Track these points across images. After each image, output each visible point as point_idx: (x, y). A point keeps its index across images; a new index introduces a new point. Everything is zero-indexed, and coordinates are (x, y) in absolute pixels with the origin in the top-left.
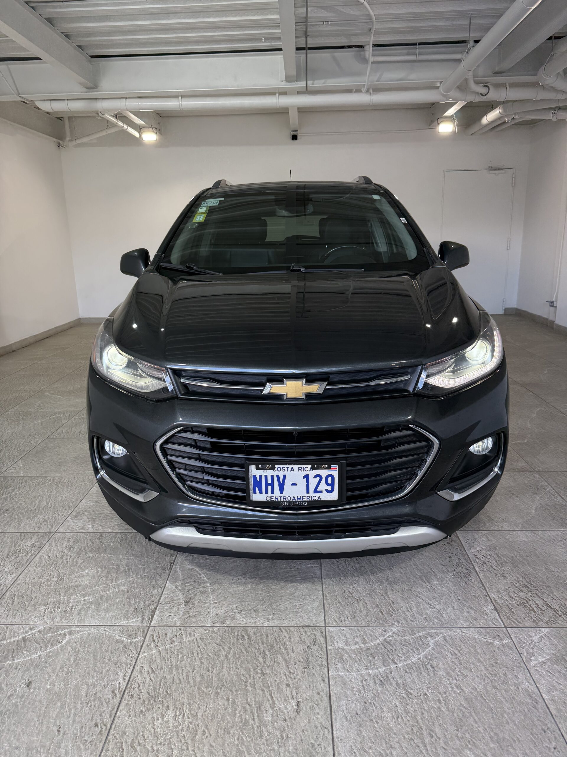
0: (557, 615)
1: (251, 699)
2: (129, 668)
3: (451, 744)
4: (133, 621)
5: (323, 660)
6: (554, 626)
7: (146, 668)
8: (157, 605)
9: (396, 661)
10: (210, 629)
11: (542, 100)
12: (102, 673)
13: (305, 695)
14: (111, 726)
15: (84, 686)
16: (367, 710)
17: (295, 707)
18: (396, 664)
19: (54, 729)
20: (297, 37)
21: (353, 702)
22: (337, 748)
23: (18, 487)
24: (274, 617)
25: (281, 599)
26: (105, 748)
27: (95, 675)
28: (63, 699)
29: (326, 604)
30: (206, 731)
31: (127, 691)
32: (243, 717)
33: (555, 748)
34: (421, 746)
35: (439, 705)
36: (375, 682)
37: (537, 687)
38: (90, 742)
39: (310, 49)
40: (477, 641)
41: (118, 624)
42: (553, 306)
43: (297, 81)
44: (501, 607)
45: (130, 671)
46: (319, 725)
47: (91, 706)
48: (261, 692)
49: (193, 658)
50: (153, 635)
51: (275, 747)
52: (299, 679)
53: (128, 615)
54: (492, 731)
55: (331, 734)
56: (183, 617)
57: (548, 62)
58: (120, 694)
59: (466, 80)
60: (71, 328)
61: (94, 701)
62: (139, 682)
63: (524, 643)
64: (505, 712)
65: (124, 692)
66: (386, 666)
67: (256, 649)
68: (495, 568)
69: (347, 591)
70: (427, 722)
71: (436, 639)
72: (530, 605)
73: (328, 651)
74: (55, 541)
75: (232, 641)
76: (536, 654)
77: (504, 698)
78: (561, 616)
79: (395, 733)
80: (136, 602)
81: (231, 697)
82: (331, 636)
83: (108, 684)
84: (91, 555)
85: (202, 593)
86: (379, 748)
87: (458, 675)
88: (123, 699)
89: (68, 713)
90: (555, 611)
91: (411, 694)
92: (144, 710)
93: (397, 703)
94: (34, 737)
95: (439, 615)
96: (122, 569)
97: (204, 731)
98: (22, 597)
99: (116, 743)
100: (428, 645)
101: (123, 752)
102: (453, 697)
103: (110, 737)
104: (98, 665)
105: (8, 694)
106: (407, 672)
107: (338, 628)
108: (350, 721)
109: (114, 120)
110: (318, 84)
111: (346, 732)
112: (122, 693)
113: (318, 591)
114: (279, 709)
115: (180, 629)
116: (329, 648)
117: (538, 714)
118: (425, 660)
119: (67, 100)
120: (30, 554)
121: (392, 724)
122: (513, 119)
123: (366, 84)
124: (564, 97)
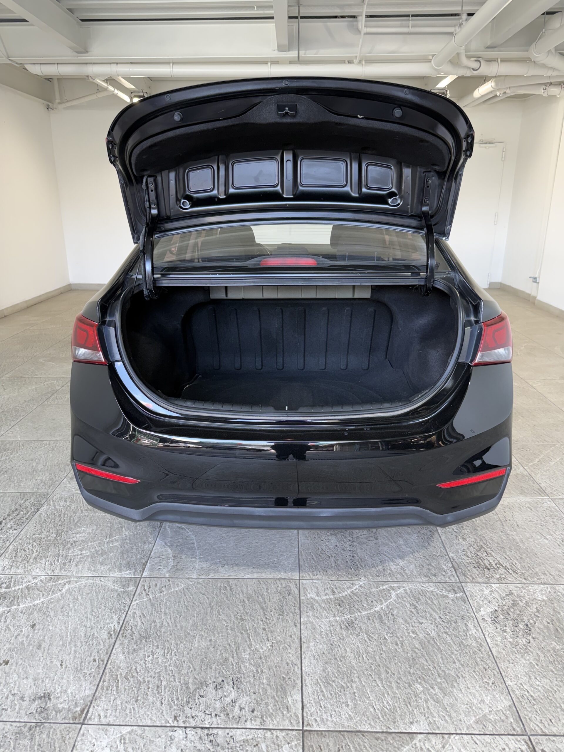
0: (508, 573)
1: (231, 640)
2: (123, 613)
3: (404, 679)
4: (126, 572)
5: (296, 608)
6: (504, 582)
7: (138, 613)
8: (148, 559)
9: (361, 611)
10: (196, 581)
11: (532, 76)
12: (98, 617)
13: (278, 638)
14: (107, 662)
15: (83, 628)
16: (332, 650)
17: (270, 647)
18: (361, 612)
19: (57, 663)
20: (289, 6)
21: (321, 644)
22: (305, 681)
23: (15, 450)
24: (254, 570)
25: (260, 555)
26: (102, 679)
27: (93, 619)
28: (64, 639)
29: (300, 560)
30: (191, 666)
31: (121, 633)
32: (224, 655)
33: (493, 684)
34: (377, 680)
35: (396, 647)
36: (341, 628)
37: (483, 633)
38: (90, 674)
39: (302, 17)
40: (434, 593)
41: (112, 576)
42: (535, 282)
43: (289, 51)
44: (458, 565)
45: (124, 616)
46: (290, 663)
47: (89, 645)
48: (240, 635)
49: (181, 606)
50: (144, 586)
52: (274, 624)
53: (121, 567)
54: (440, 669)
55: (300, 670)
56: (172, 570)
57: (540, 39)
58: (115, 635)
59: (458, 54)
60: (62, 293)
61: (93, 639)
62: (132, 625)
63: (476, 596)
64: (453, 653)
65: (119, 633)
66: (351, 614)
67: (237, 598)
68: (456, 531)
69: (320, 548)
70: (384, 660)
71: (398, 592)
72: (484, 564)
73: (301, 601)
74: (53, 501)
75: (215, 591)
76: (485, 606)
77: (454, 642)
78: (511, 574)
79: (356, 670)
80: (128, 557)
81: (213, 639)
82: (304, 588)
83: (104, 627)
84: (87, 514)
85: (190, 549)
86: (342, 681)
87: (415, 622)
88: (118, 639)
89: (69, 651)
90: (506, 569)
91: (372, 638)
92: (136, 648)
93: (359, 645)
94: (39, 669)
95: (402, 572)
96: (116, 526)
97: (189, 666)
98: (25, 551)
99: (112, 676)
100: (390, 597)
101: (118, 682)
102: (409, 640)
103: (107, 671)
104: (95, 610)
105: (15, 634)
106: (369, 620)
107: (311, 581)
108: (317, 659)
109: (105, 85)
110: (310, 54)
111: (314, 668)
112: (117, 634)
113: (295, 548)
114: (256, 649)
115: (169, 581)
116: (302, 598)
117: (481, 655)
118: (386, 609)
119: (58, 64)
120: (29, 513)
121: (353, 662)
122: (505, 93)
123: (358, 55)
124: (555, 73)
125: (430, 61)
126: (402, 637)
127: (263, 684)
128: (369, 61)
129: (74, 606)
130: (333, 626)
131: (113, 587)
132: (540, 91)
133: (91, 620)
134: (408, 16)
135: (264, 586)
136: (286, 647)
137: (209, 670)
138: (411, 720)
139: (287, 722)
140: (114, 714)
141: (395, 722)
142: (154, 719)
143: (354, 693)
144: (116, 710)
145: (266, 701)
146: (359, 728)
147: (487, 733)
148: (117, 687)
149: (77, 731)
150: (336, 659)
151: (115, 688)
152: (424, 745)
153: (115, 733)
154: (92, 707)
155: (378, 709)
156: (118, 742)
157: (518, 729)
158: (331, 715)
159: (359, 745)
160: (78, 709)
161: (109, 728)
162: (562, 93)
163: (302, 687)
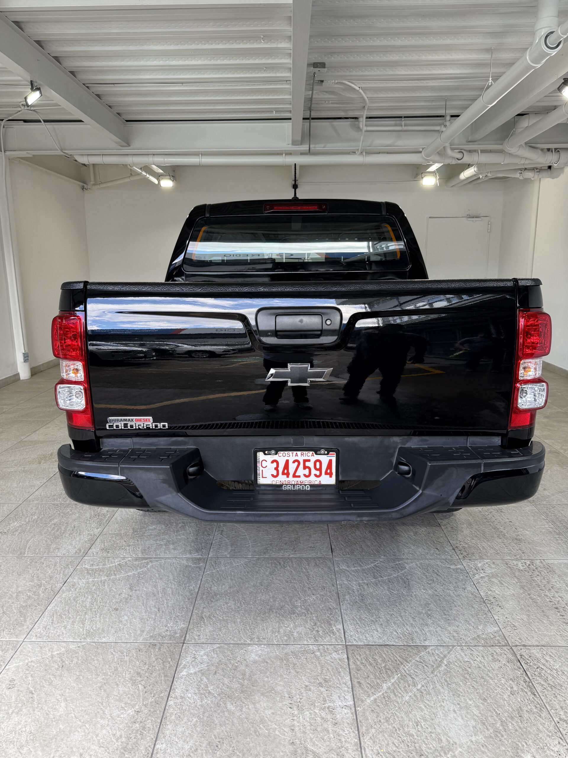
2: (199, 580)
4: (195, 555)
5: (333, 575)
7: (210, 579)
11: (508, 163)
13: (321, 593)
14: (193, 608)
15: (170, 589)
16: (363, 600)
18: (382, 578)
20: (304, 111)
21: (354, 596)
22: (345, 618)
24: (296, 552)
25: (300, 543)
26: (192, 618)
29: (333, 546)
31: (200, 591)
34: (398, 617)
36: (368, 587)
38: (182, 616)
40: (439, 566)
41: (185, 557)
43: (301, 144)
46: (332, 607)
50: (211, 563)
51: (304, 617)
53: (190, 552)
56: (231, 553)
57: (511, 136)
58: (195, 593)
59: (444, 147)
62: (207, 587)
63: (471, 567)
66: (375, 578)
69: (347, 538)
71: (411, 565)
73: (336, 571)
79: (382, 611)
80: (195, 545)
82: (337, 563)
85: (243, 539)
86: (372, 618)
88: (198, 595)
92: (213, 600)
93: (383, 597)
96: (180, 525)
99: (199, 616)
100: (405, 568)
101: (204, 620)
103: (194, 614)
107: (342, 559)
108: (352, 605)
109: (139, 171)
110: (319, 147)
112: (197, 592)
113: (327, 538)
114: (305, 600)
115: (230, 559)
116: (336, 569)
118: (402, 576)
119: (103, 155)
122: (486, 176)
123: (360, 148)
124: (527, 162)
125: (421, 152)
126: (415, 592)
127: (313, 619)
128: (369, 153)
129: (159, 576)
130: (362, 586)
131: (187, 564)
132: (517, 175)
133: (175, 585)
134: (401, 117)
135: (305, 562)
136: (327, 599)
137: (271, 613)
138: (425, 639)
139: (334, 640)
141: (412, 640)
142: (235, 639)
143: (382, 624)
144: (206, 636)
145: (317, 629)
146: (387, 643)
147: (480, 645)
148: (204, 622)
149: (181, 647)
150: (366, 605)
151: (202, 623)
152: (435, 651)
153: (208, 648)
154: (188, 634)
155: (400, 633)
156: (212, 653)
157: (503, 643)
158: (366, 637)
159: (387, 652)
160: (178, 635)
161: (203, 645)
162: (536, 176)
163: (342, 621)
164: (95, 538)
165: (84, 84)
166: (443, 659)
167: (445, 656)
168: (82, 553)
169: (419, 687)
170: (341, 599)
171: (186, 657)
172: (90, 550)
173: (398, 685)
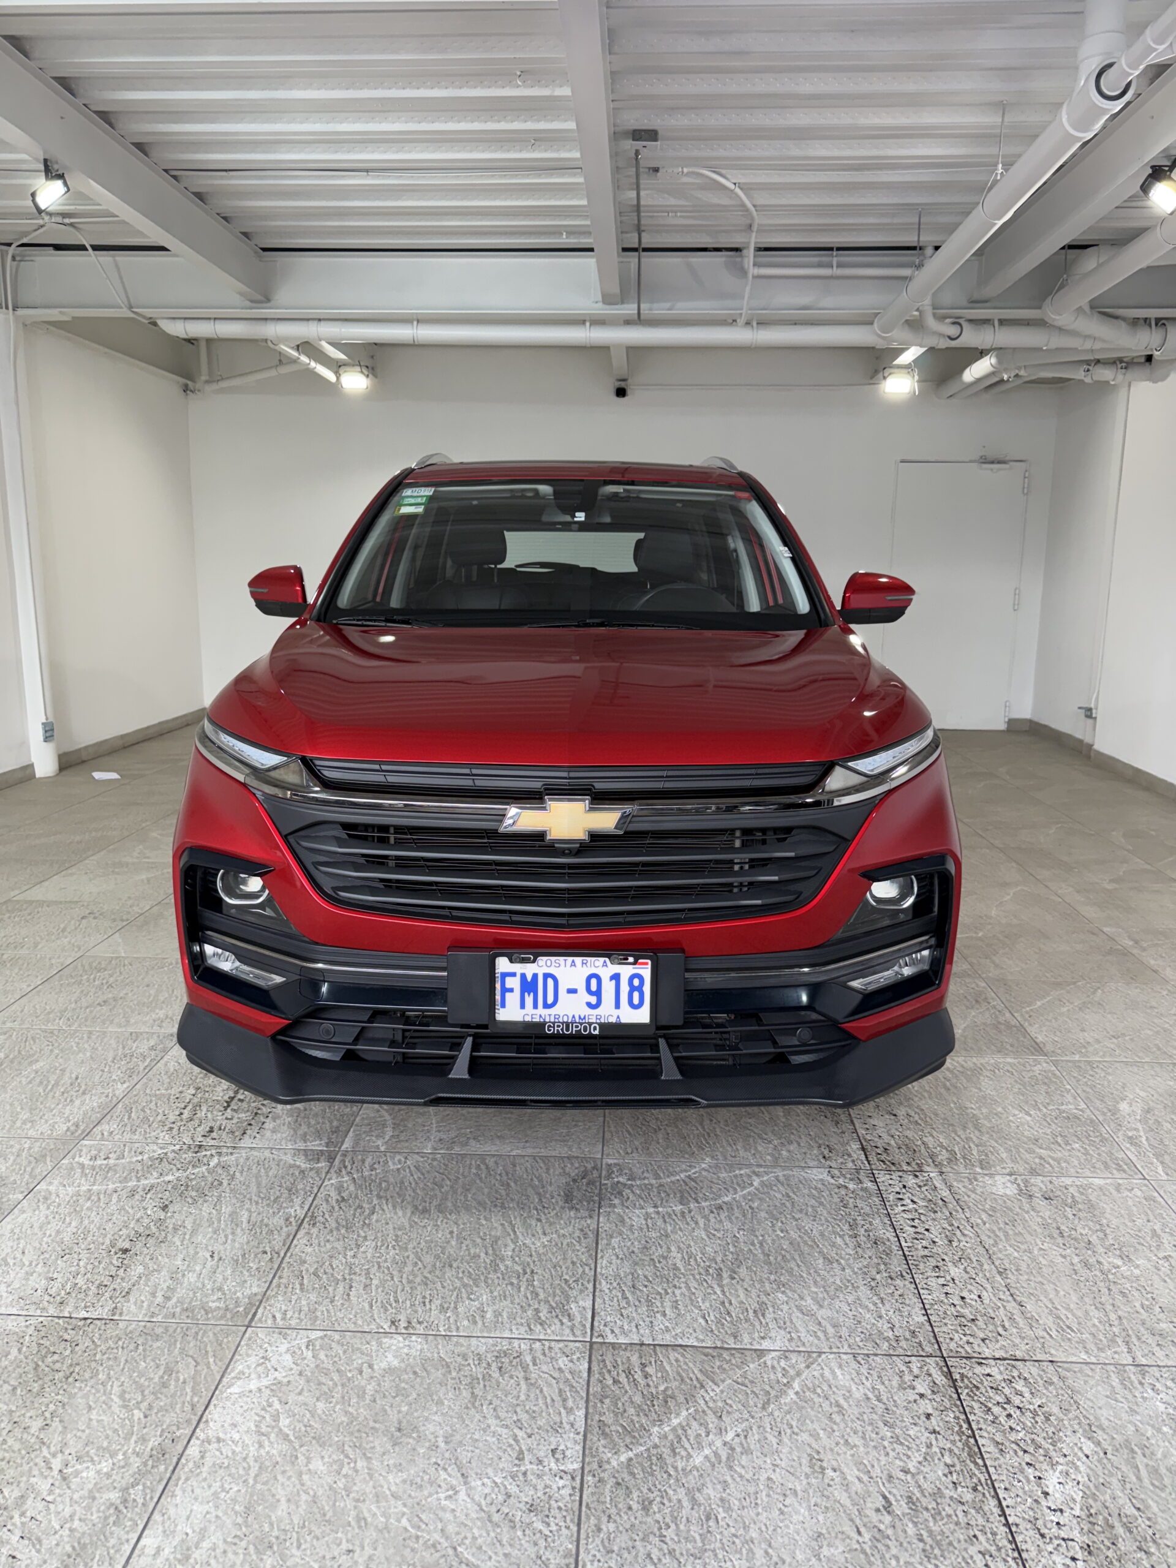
1: (484, 1233)
2: (309, 1196)
3: (759, 1286)
4: (313, 1144)
5: (594, 1195)
7: (334, 1195)
8: (351, 1126)
9: (700, 1200)
10: (430, 1156)
11: (1057, 349)
13: (562, 1231)
14: (285, 1254)
15: (245, 1212)
16: (648, 1249)
18: (699, 1203)
19: (205, 1254)
20: (621, 233)
21: (630, 1240)
22: (600, 1284)
23: (118, 969)
24: (528, 1145)
25: (538, 1126)
26: (278, 1275)
27: (260, 1201)
28: (215, 1225)
29: (607, 1132)
30: (419, 1262)
31: (307, 1219)
32: (472, 1251)
34: (716, 1286)
35: (752, 1248)
36: (665, 1221)
38: (257, 1269)
39: (645, 250)
40: (824, 1182)
41: (291, 1147)
42: (1090, 717)
43: (623, 303)
45: (311, 1199)
46: (578, 1262)
47: (255, 1233)
48: (499, 1227)
49: (403, 1188)
50: (343, 1161)
51: (515, 1281)
52: (556, 1214)
53: (305, 1137)
54: (820, 1277)
55: (593, 1271)
56: (390, 1142)
57: (1059, 289)
58: (297, 1222)
59: (920, 312)
61: (260, 1228)
62: (324, 1210)
64: (843, 1259)
65: (303, 1220)
66: (681, 1204)
67: (496, 1180)
69: (640, 1119)
71: (765, 1178)
72: (917, 1147)
73: (602, 1185)
75: (461, 1170)
76: (907, 1201)
77: (846, 1244)
78: (959, 1161)
79: (682, 1273)
80: (317, 1122)
82: (608, 1171)
83: (279, 1212)
86: (658, 1286)
87: (787, 1218)
88: (302, 1228)
89: (224, 1240)
91: (714, 1235)
92: (331, 1239)
93: (692, 1244)
97: (416, 1263)
98: (143, 1110)
99: (293, 1271)
100: (751, 1184)
101: (303, 1280)
102: (773, 1240)
103: (285, 1265)
104: (264, 1191)
106: (712, 1212)
107: (621, 1162)
108: (622, 1259)
109: (295, 354)
110: (659, 309)
111: (615, 1270)
112: (300, 1221)
113: (598, 1117)
114: (524, 1244)
115: (385, 1155)
116: (604, 1182)
118: (742, 1200)
119: (215, 319)
120: (148, 1060)
121: (680, 1264)
122: (1017, 376)
123: (744, 312)
124: (1098, 345)
125: (870, 323)
126: (763, 1236)
128: (763, 323)
129: (229, 1185)
130: (651, 1218)
131: (292, 1161)
132: (1079, 374)
133: (257, 1203)
134: (831, 249)
135: (542, 1165)
136: (572, 1243)
137: (447, 1269)
138: (763, 1335)
139: (567, 1331)
140: (296, 1315)
141: (735, 1337)
142: (360, 1322)
143: (677, 1301)
144: (300, 1311)
145: (536, 1307)
146: (680, 1342)
147: (879, 1352)
148: (302, 1284)
149: (240, 1334)
150: (652, 1259)
151: (298, 1286)
152: (778, 1363)
153: (299, 1337)
154: (262, 1307)
155: (712, 1321)
156: (304, 1348)
157: (930, 1349)
158: (637, 1326)
159: (677, 1360)
160: (241, 1309)
161: (289, 1332)
162: (1120, 377)
163: (594, 1291)
164: (115, 1100)
165: (166, 171)
166: (793, 1379)
167: (798, 1374)
168: (80, 1132)
169: (730, 1435)
170: (602, 1243)
171: (248, 1355)
172: (99, 1128)
173: (685, 1431)
